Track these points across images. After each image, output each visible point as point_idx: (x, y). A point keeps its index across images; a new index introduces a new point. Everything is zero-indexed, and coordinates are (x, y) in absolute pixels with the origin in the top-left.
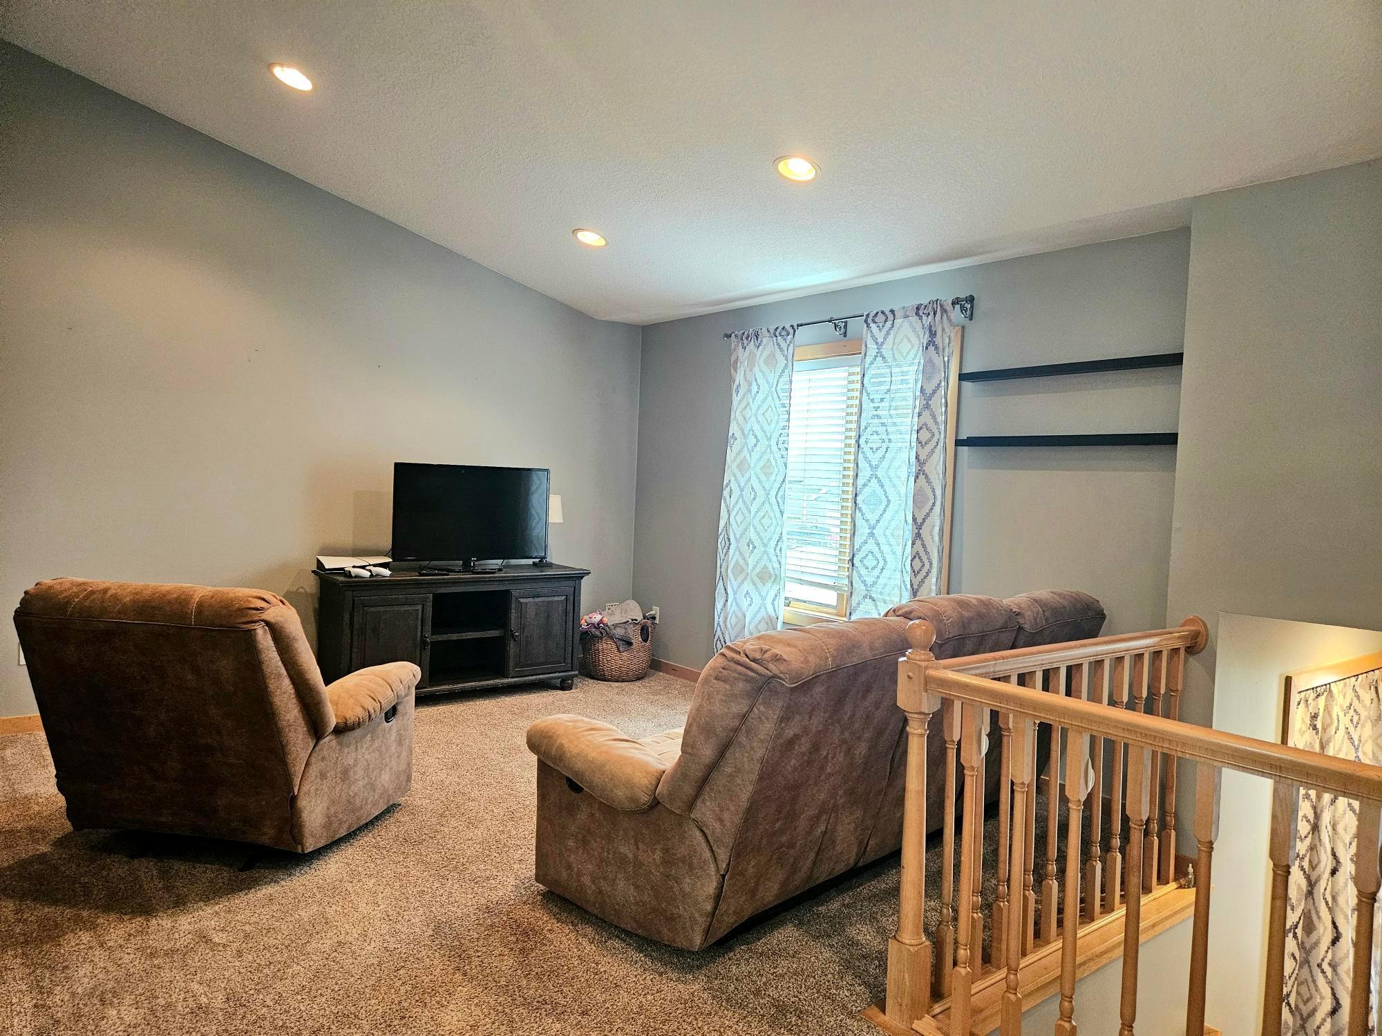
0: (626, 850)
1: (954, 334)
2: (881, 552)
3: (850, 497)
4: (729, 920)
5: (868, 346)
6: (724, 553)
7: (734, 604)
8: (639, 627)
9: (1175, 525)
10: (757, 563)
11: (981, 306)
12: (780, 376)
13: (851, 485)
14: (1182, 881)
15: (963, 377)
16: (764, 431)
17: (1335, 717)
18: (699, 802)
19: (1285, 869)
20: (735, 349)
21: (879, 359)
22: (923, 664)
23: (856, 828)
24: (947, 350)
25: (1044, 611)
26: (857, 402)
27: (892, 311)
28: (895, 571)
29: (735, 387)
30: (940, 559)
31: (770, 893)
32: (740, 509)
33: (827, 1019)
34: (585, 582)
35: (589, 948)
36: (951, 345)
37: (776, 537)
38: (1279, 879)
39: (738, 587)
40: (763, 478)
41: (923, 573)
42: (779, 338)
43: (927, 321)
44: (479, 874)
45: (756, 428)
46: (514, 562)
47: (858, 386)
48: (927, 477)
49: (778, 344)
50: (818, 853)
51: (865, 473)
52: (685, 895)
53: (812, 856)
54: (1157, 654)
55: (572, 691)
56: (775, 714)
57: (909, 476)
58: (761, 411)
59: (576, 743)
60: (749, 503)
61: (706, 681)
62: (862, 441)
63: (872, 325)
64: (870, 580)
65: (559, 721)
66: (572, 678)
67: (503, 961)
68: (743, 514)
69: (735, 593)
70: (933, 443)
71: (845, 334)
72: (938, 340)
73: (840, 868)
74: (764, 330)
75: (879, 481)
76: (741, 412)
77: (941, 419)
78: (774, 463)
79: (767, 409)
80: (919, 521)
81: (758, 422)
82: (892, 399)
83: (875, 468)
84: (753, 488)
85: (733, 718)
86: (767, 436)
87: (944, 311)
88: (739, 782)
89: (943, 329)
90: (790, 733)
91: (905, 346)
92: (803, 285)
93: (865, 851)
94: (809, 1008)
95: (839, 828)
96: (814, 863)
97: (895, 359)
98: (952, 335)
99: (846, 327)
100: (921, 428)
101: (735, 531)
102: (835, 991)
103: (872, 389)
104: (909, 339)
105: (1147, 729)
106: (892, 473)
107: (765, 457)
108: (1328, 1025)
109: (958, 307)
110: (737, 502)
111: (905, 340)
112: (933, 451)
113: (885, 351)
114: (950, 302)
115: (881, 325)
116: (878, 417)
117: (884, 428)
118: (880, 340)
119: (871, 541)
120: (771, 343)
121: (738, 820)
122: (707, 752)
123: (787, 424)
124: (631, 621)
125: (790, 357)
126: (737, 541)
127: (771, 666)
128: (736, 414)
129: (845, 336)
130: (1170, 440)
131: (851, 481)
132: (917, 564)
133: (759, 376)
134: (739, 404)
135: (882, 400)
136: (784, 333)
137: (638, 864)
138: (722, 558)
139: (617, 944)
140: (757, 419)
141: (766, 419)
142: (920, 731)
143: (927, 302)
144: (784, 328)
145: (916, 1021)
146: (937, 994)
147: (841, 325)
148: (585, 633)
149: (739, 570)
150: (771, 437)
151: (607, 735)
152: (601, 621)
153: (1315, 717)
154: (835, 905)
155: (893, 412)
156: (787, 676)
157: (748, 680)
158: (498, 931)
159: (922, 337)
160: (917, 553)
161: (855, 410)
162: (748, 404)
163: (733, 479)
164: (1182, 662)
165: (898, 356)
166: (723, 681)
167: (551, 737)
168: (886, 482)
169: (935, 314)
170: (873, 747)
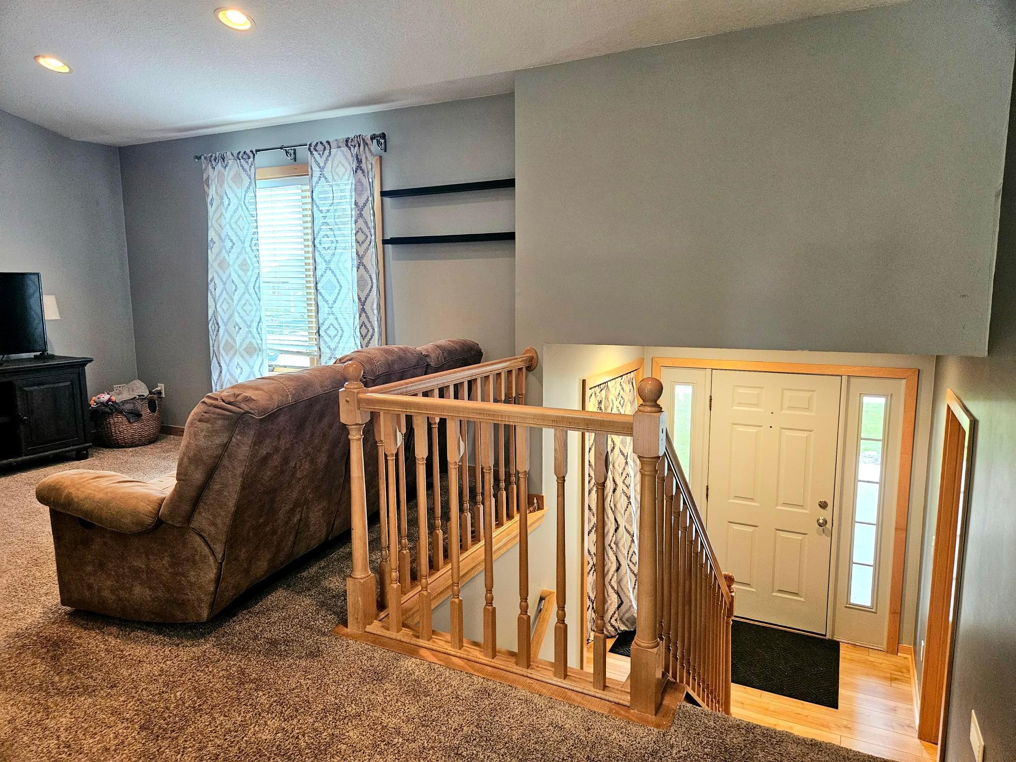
0: (138, 563)
1: (374, 161)
2: (339, 324)
3: (312, 285)
4: (230, 594)
5: (313, 169)
6: (215, 335)
7: (228, 374)
8: (146, 401)
9: (517, 291)
10: (244, 340)
11: (392, 141)
12: (246, 192)
13: (312, 276)
14: (531, 509)
15: (384, 194)
16: (237, 236)
17: (610, 401)
18: (196, 515)
19: (562, 479)
20: (205, 169)
21: (323, 179)
22: (356, 391)
23: (323, 514)
24: (370, 173)
25: (443, 353)
26: (310, 213)
27: (328, 142)
28: (350, 337)
29: (209, 200)
30: (380, 326)
31: (261, 567)
32: (225, 299)
33: (307, 641)
34: (88, 368)
35: (112, 641)
36: (373, 170)
37: (257, 319)
38: (560, 484)
39: (230, 361)
40: (241, 273)
41: (369, 337)
42: (242, 160)
43: (355, 151)
44: (7, 611)
45: (231, 233)
46: (14, 356)
47: (310, 200)
48: (365, 267)
49: (242, 166)
50: (296, 536)
51: (321, 266)
52: (191, 584)
53: (291, 538)
54: (510, 372)
55: (89, 459)
56: (248, 440)
57: (352, 267)
58: (233, 221)
59: (82, 489)
60: (232, 294)
61: (192, 423)
62: (316, 242)
63: (314, 152)
64: (333, 346)
65: (65, 476)
66: (86, 449)
67: (36, 668)
68: (228, 303)
69: (228, 366)
70: (367, 242)
71: (295, 159)
72: (363, 165)
73: (314, 544)
74: (229, 153)
75: (333, 272)
76: (217, 221)
77: (371, 225)
78: (249, 261)
79: (239, 219)
80: (363, 299)
81: (232, 229)
82: (335, 210)
83: (328, 262)
84: (233, 282)
85: (217, 448)
86: (241, 240)
87: (366, 144)
88: (225, 493)
89: (366, 157)
90: (264, 451)
91: (341, 170)
92: (257, 118)
93: (332, 529)
94: (294, 638)
95: (311, 515)
96: (294, 543)
97: (334, 180)
98: (373, 162)
99: (295, 153)
100: (358, 232)
101: (222, 317)
102: (313, 623)
103: (320, 202)
104: (343, 165)
105: (489, 410)
106: (340, 265)
107: (242, 257)
108: (615, 577)
109: (375, 141)
110: (221, 293)
111: (340, 165)
112: (368, 249)
113: (327, 172)
114: (369, 138)
115: (321, 153)
116: (327, 224)
117: (332, 233)
118: (322, 165)
119: (331, 317)
120: (236, 165)
121: (228, 521)
122: (198, 476)
123: (255, 230)
124: (138, 397)
125: (253, 176)
126: (225, 324)
127: (243, 405)
128: (212, 222)
129: (295, 161)
130: (510, 236)
131: (312, 273)
132: (364, 331)
133: (228, 191)
134: (214, 214)
135: (328, 211)
136: (245, 157)
137: (150, 571)
138: (214, 339)
139: (140, 633)
140: (231, 226)
141: (239, 226)
142: (357, 437)
143: (353, 137)
144: (245, 153)
145: (367, 626)
146: (381, 605)
147: (291, 152)
148: (95, 412)
149: (229, 347)
150: (244, 241)
151: (112, 480)
152: (110, 400)
153: (600, 402)
154: (313, 570)
155: (337, 220)
156: (256, 411)
157: (225, 417)
158: (28, 649)
159: (351, 162)
160: (364, 323)
161: (309, 219)
162: (222, 214)
163: (215, 275)
164: (524, 376)
165: (336, 177)
166: (206, 422)
167: (58, 489)
168: (337, 272)
169: (359, 146)
170: (331, 456)
